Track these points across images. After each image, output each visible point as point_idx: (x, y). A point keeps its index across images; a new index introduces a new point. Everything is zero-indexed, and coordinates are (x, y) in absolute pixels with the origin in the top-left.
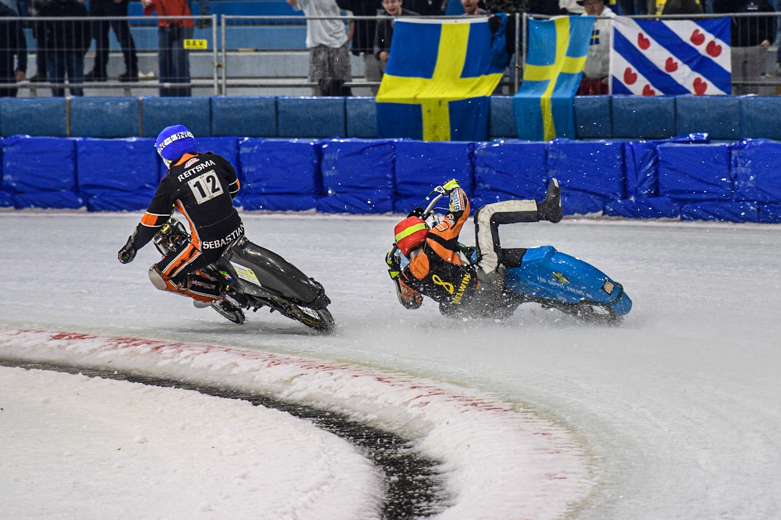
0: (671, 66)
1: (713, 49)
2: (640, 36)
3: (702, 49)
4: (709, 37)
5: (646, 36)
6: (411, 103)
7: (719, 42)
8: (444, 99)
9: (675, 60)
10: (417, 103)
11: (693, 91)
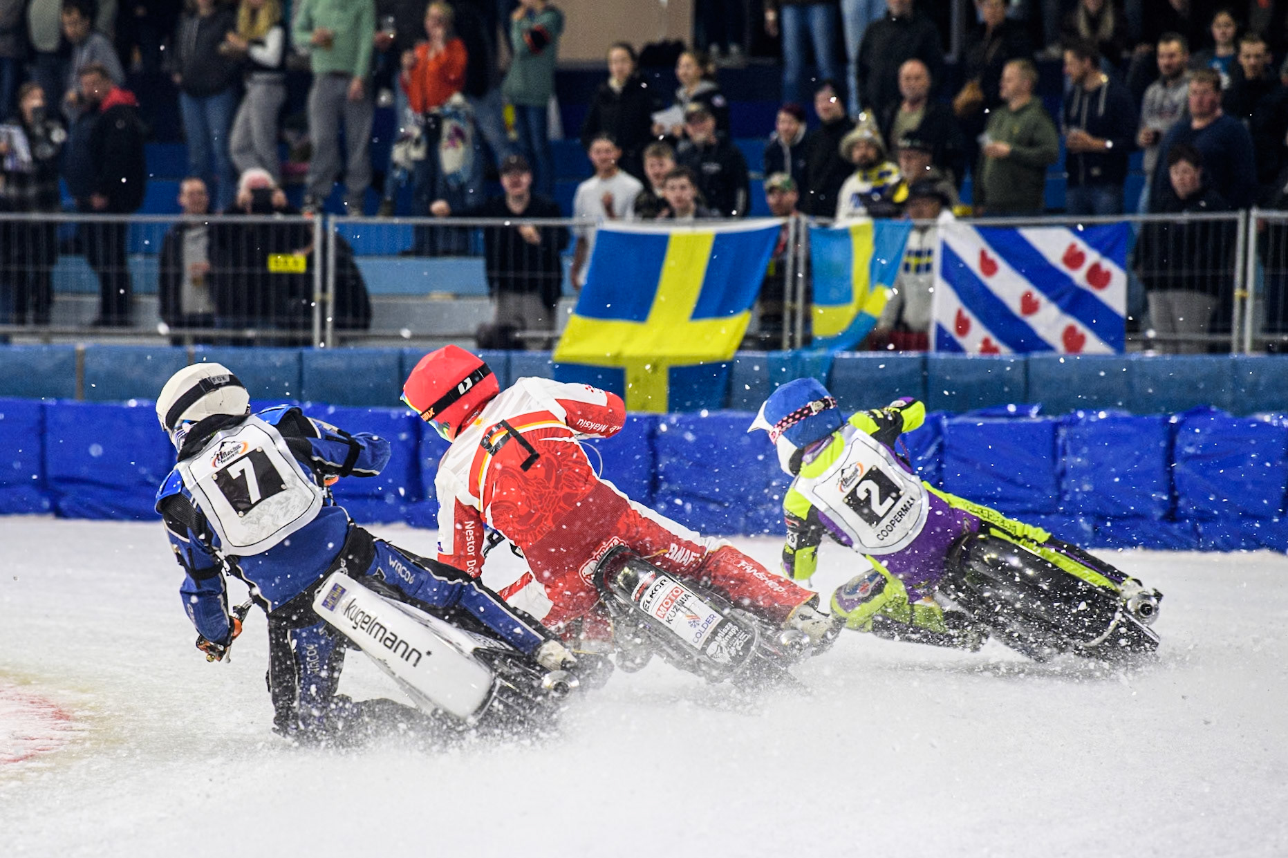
0: (1030, 306)
1: (1098, 277)
2: (983, 254)
3: (1079, 277)
4: (1092, 257)
5: (992, 255)
6: (610, 364)
7: (1107, 265)
8: (662, 358)
9: (1037, 295)
10: (620, 364)
11: (1060, 347)
